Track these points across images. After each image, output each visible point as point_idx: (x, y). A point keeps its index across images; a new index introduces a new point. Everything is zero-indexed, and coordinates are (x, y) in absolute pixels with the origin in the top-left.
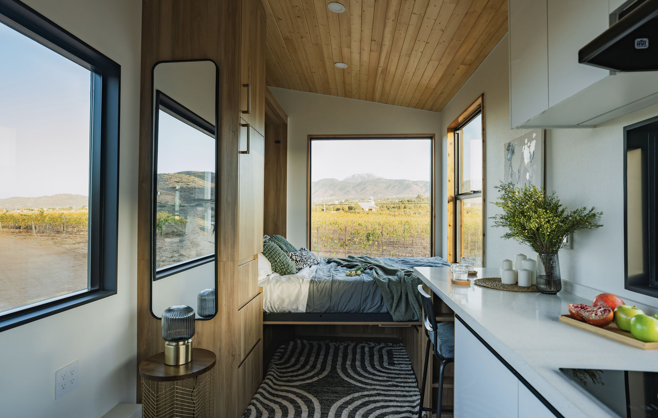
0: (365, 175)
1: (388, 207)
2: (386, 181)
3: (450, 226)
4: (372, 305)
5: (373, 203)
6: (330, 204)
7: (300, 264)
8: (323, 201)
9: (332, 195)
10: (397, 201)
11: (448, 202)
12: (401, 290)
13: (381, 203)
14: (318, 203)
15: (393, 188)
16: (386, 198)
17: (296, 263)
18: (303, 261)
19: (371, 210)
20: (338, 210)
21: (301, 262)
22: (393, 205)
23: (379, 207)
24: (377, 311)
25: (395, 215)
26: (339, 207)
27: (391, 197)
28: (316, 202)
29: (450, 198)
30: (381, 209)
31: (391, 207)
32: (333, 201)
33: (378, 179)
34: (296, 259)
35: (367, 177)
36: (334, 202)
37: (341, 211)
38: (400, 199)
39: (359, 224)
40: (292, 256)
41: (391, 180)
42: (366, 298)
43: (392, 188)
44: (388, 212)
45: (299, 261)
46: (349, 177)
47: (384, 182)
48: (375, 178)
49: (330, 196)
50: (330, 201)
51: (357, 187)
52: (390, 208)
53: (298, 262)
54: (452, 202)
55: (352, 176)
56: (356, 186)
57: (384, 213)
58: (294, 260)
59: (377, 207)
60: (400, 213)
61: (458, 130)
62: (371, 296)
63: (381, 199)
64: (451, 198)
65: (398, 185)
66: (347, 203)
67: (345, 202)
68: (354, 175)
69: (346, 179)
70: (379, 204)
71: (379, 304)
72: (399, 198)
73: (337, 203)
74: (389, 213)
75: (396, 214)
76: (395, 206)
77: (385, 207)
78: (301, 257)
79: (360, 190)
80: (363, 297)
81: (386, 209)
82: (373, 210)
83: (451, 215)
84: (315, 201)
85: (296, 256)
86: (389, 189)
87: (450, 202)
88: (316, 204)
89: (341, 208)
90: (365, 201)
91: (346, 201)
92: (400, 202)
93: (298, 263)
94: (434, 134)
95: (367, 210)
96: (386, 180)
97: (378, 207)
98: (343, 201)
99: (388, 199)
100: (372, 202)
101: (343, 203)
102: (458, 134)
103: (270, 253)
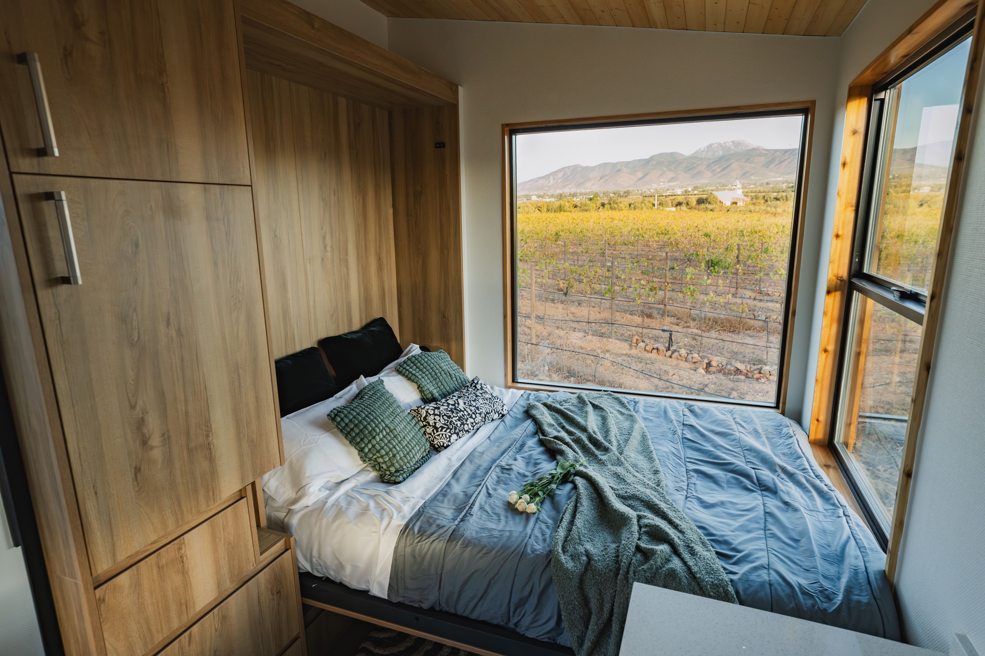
0: (731, 143)
1: (766, 198)
2: (767, 152)
3: (826, 351)
4: (534, 621)
5: (739, 192)
6: (668, 194)
7: (441, 435)
8: (656, 190)
9: (671, 180)
10: (784, 187)
11: (829, 292)
12: (613, 605)
13: (754, 190)
14: (649, 193)
15: (780, 163)
16: (765, 181)
17: (434, 434)
18: (451, 427)
19: (736, 203)
20: (679, 204)
21: (444, 430)
22: (775, 194)
23: (750, 198)
24: (549, 638)
25: (775, 214)
26: (680, 199)
27: (774, 179)
28: (645, 192)
29: (834, 283)
30: (753, 202)
31: (772, 198)
32: (673, 190)
33: (754, 150)
34: (435, 423)
35: (733, 148)
36: (675, 191)
37: (684, 207)
38: (790, 183)
39: (707, 235)
40: (426, 416)
41: (776, 151)
42: (521, 603)
43: (777, 165)
44: (763, 208)
45: (440, 429)
46: (702, 149)
47: (764, 154)
48: (747, 148)
49: (669, 182)
50: (668, 190)
51: (716, 165)
52: (769, 199)
53: (437, 431)
54: (838, 295)
55: (708, 146)
56: (713, 162)
57: (757, 210)
58: (430, 426)
59: (746, 199)
60: (786, 209)
61: (885, 88)
62: (533, 600)
63: (755, 184)
64: (839, 281)
65: (788, 158)
66: (696, 192)
67: (693, 190)
68: (711, 145)
69: (696, 152)
70: (752, 192)
71: (553, 623)
72: (789, 181)
73: (679, 193)
74: (765, 210)
75: (779, 210)
76: (779, 196)
77: (761, 198)
78: (449, 417)
79: (719, 170)
80: (515, 599)
81: (762, 201)
82: (738, 204)
83: (831, 325)
84: (643, 191)
85: (436, 417)
86: (772, 166)
87: (833, 294)
88: (645, 195)
89: (685, 202)
90: (727, 188)
91: (695, 188)
92: (789, 188)
93: (438, 433)
94: (814, 102)
95: (728, 204)
96: (767, 150)
97: (748, 200)
98: (690, 189)
99: (767, 184)
100: (738, 190)
101: (689, 192)
102: (882, 101)
103: (349, 432)
